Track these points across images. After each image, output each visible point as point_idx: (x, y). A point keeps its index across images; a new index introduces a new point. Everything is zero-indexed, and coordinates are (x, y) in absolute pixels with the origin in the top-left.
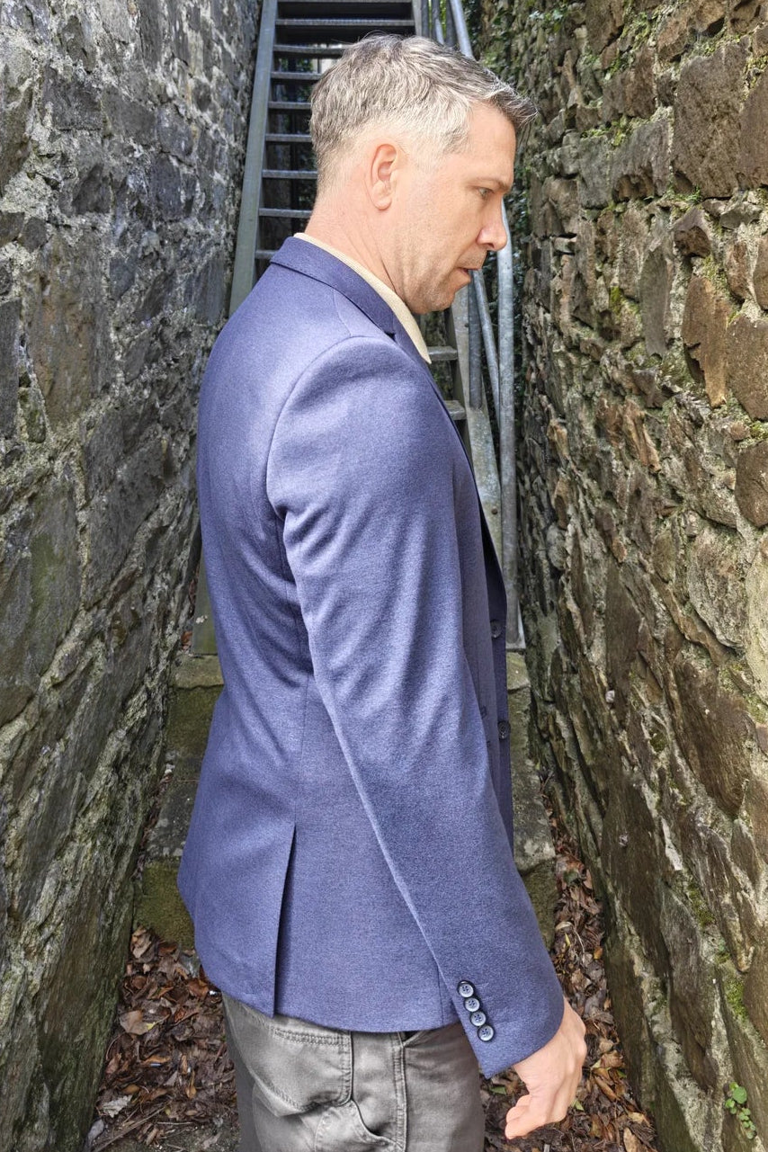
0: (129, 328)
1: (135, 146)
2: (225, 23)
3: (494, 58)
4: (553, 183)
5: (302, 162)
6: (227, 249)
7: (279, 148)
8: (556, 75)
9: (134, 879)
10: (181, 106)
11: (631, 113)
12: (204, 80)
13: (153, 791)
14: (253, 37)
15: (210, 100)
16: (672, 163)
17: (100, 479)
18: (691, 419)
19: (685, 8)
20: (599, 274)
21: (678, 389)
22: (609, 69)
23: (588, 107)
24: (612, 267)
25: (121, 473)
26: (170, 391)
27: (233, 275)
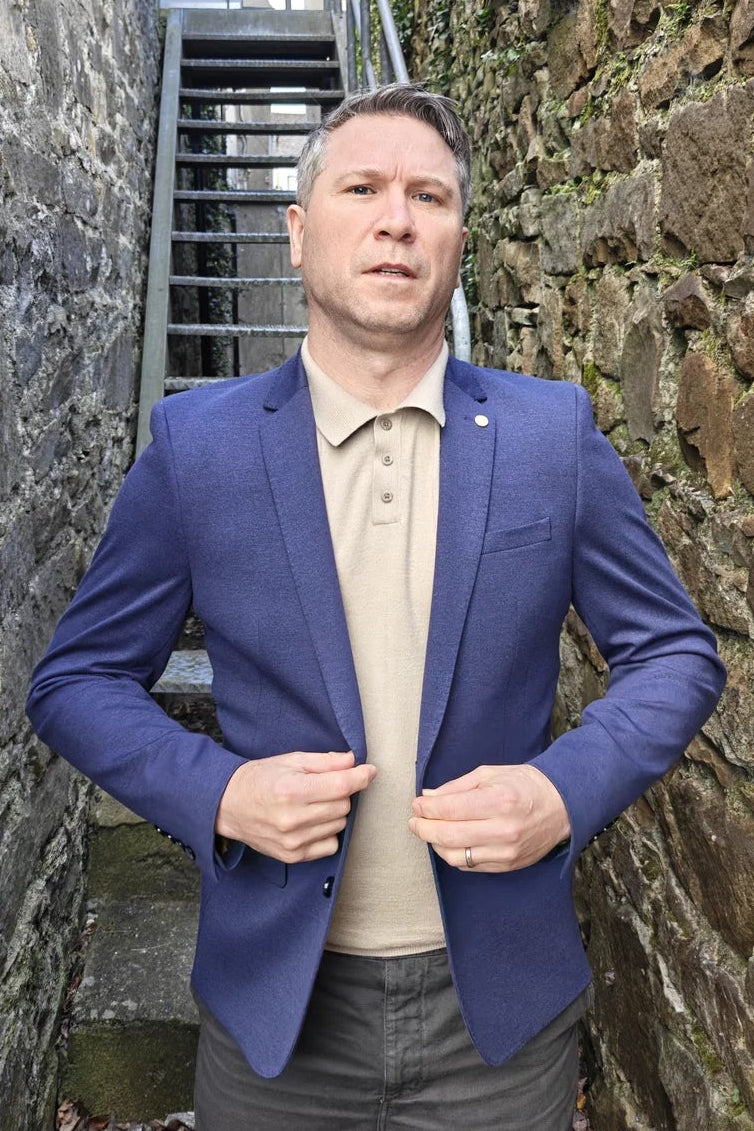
0: (37, 417)
1: (39, 205)
2: (128, 62)
4: (508, 246)
5: (209, 222)
6: (134, 324)
7: (184, 206)
8: (509, 123)
9: (57, 1047)
10: (86, 159)
11: (607, 166)
12: (108, 129)
13: (74, 945)
14: (156, 81)
15: (114, 152)
16: (661, 224)
17: (12, 595)
18: (689, 512)
19: (675, 47)
21: (671, 478)
22: (578, 117)
23: (552, 160)
24: (584, 341)
25: (34, 586)
26: (81, 489)
27: (141, 354)
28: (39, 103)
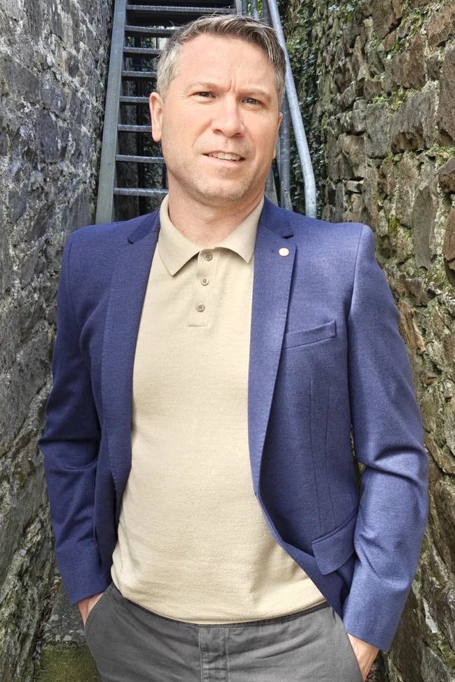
0: (23, 245)
1: (25, 103)
2: (89, 6)
3: (298, 41)
4: (345, 139)
6: (91, 187)
7: (128, 107)
8: (348, 55)
9: (34, 658)
10: (58, 72)
11: (407, 85)
12: (74, 52)
13: (45, 595)
14: (109, 20)
15: (79, 69)
16: (438, 124)
17: (5, 361)
18: (449, 314)
19: (449, 6)
20: (380, 208)
21: (439, 292)
22: (390, 51)
23: (373, 80)
24: (390, 202)
25: (19, 357)
26: (53, 296)
27: (96, 207)
28: (26, 33)
